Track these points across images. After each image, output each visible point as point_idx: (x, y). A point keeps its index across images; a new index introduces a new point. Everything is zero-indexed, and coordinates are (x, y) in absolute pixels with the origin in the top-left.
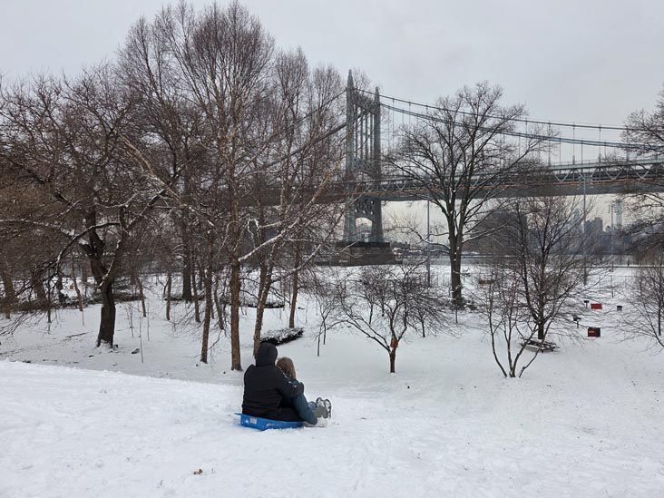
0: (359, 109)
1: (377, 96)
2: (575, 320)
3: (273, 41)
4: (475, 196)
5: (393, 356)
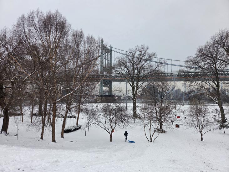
0: (105, 51)
1: (111, 47)
2: (172, 122)
3: (71, 25)
4: (141, 81)
5: (111, 136)
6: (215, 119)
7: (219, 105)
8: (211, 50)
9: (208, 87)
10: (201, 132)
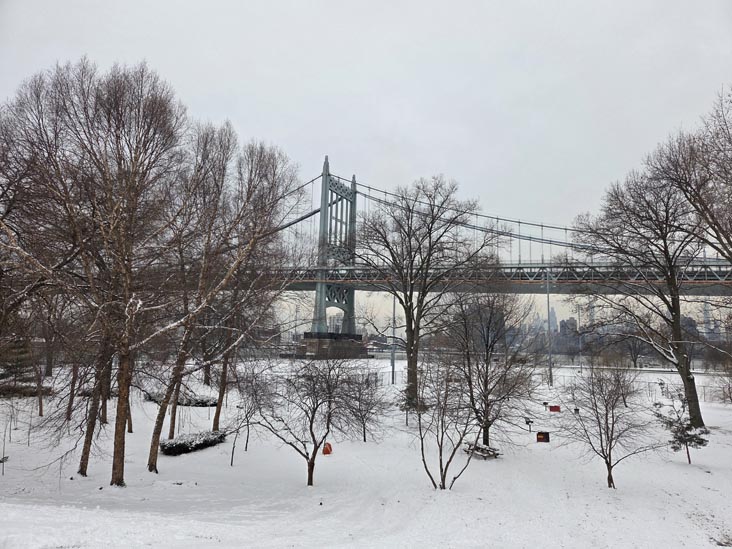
0: (334, 195)
1: (354, 183)
2: (527, 423)
3: (185, 110)
4: (432, 289)
5: (311, 466)
6: (659, 416)
7: (681, 372)
8: (649, 197)
9: (646, 311)
10: (607, 458)
